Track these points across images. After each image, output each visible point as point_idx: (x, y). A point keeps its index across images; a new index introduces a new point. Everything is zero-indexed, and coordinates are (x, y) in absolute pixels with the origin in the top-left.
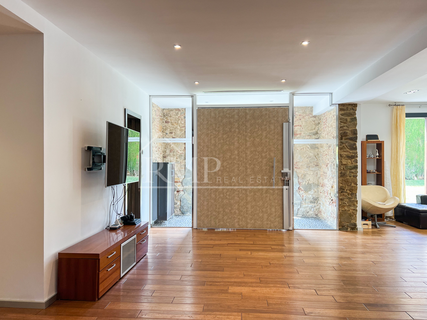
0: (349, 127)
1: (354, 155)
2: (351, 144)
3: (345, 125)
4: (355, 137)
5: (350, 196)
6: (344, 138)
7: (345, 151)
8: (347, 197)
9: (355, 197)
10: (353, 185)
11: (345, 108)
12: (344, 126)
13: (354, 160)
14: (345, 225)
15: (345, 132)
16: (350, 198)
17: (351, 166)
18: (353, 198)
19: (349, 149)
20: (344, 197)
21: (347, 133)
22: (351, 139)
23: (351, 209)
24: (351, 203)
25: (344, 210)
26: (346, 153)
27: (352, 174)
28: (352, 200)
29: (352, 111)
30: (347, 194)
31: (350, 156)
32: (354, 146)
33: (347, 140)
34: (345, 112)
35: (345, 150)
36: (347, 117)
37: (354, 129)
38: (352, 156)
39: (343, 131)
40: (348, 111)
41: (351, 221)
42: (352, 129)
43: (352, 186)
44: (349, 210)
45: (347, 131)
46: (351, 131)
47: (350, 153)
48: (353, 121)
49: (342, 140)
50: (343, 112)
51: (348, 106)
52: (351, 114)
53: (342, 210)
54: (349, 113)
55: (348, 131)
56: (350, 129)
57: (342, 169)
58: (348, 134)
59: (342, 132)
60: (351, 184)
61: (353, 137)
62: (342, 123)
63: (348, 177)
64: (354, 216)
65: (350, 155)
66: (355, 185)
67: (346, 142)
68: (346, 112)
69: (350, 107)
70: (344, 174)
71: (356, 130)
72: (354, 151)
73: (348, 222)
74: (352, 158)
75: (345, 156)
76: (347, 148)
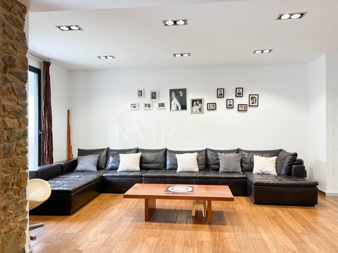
2: (19, 86)
3: (11, 41)
5: (17, 196)
6: (9, 69)
7: (10, 100)
10: (21, 171)
11: (9, 5)
12: (10, 45)
13: (22, 119)
15: (10, 57)
16: (17, 200)
17: (19, 133)
19: (15, 94)
23: (19, 222)
24: (18, 211)
27: (20, 149)
29: (19, 17)
31: (17, 110)
34: (9, 13)
35: (10, 97)
36: (13, 27)
38: (20, 111)
39: (8, 55)
42: (21, 55)
44: (16, 226)
46: (20, 59)
47: (18, 105)
48: (21, 40)
49: (5, 72)
51: (14, 5)
52: (20, 24)
54: (16, 20)
55: (16, 58)
56: (18, 55)
57: (6, 139)
58: (16, 64)
60: (19, 170)
61: (22, 72)
63: (15, 156)
67: (13, 81)
69: (17, 8)
70: (9, 150)
72: (23, 101)
74: (20, 116)
75: (10, 109)
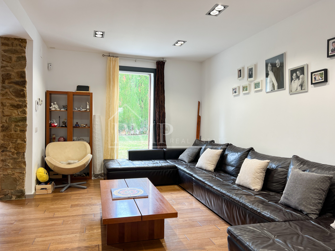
0: (14, 68)
1: (21, 103)
2: (18, 90)
3: (9, 64)
4: (22, 81)
5: (15, 156)
6: (7, 81)
7: (9, 99)
8: (11, 157)
9: (22, 157)
11: (10, 43)
12: (7, 66)
13: (21, 110)
14: (7, 193)
15: (8, 74)
16: (15, 159)
17: (16, 118)
18: (20, 158)
19: (14, 96)
20: (7, 157)
21: (11, 75)
22: (17, 83)
23: (17, 172)
24: (16, 165)
25: (7, 174)
26: (10, 102)
27: (19, 128)
28: (18, 160)
29: (18, 48)
30: (10, 154)
31: (16, 105)
32: (22, 93)
33: (11, 85)
34: (9, 48)
35: (8, 97)
36: (12, 55)
37: (21, 71)
38: (18, 105)
39: (6, 73)
40: (14, 48)
41: (16, 188)
42: (18, 70)
43: (18, 143)
44: (14, 174)
45: (11, 73)
46: (17, 73)
47: (16, 101)
48: (19, 61)
49: (4, 83)
50: (7, 48)
51: (13, 41)
52: (17, 52)
53: (4, 174)
54: (15, 50)
55: (13, 73)
56: (16, 71)
57: (4, 121)
58: (12, 77)
59: (4, 73)
60: (16, 141)
61: (20, 81)
62: (4, 62)
63: (13, 132)
64: (21, 180)
65: (16, 103)
66: (23, 142)
67: (10, 87)
68: (11, 48)
69: (16, 42)
70: (7, 128)
71: (24, 72)
72: (21, 99)
73: (12, 190)
74: (18, 108)
75: (8, 104)
76: (11, 95)
